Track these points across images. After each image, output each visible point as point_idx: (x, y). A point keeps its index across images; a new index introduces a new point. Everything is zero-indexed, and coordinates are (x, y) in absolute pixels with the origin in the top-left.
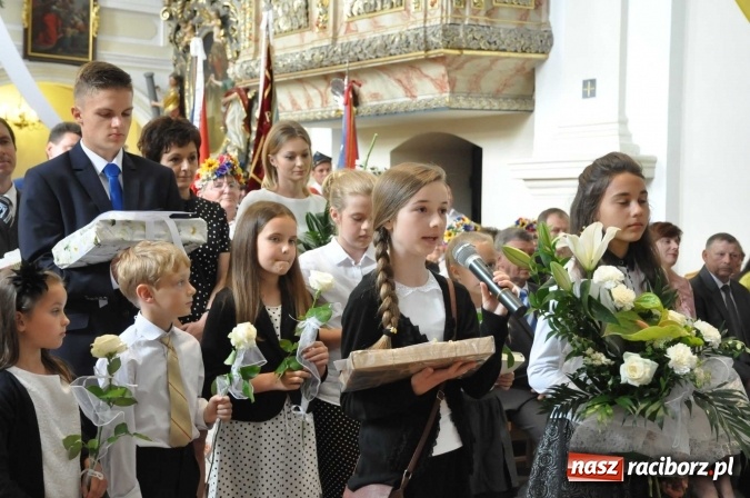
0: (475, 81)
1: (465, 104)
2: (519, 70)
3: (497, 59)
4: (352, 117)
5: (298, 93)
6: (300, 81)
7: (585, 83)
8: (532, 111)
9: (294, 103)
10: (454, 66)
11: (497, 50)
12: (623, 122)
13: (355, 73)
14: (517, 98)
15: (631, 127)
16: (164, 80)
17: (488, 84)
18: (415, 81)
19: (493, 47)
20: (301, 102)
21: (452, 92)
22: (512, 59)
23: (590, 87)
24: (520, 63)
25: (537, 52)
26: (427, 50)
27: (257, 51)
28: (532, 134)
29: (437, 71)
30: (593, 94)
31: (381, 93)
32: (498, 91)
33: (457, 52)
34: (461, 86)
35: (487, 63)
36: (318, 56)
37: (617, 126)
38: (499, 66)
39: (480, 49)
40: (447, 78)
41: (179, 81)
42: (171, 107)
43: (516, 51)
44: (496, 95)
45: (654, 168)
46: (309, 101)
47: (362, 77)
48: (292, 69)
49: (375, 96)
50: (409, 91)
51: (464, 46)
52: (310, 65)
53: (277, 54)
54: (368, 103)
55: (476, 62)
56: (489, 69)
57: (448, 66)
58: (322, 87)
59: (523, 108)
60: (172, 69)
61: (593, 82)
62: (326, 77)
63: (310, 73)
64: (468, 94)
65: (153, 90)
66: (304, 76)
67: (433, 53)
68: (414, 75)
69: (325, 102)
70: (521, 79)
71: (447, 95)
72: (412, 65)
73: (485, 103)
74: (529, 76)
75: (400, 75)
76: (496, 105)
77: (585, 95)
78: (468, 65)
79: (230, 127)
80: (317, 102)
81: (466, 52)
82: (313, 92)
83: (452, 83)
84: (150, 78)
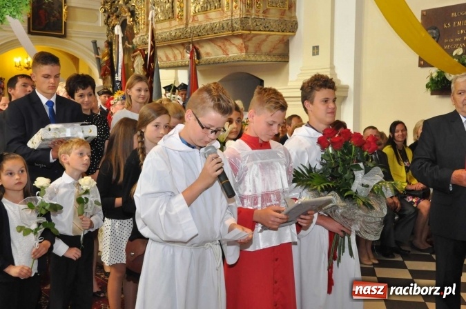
0: (259, 46)
1: (253, 59)
2: (280, 41)
3: (269, 35)
4: (194, 64)
5: (169, 52)
6: (170, 46)
7: (314, 47)
8: (288, 62)
9: (167, 57)
10: (247, 39)
11: (269, 31)
12: (332, 67)
13: (198, 42)
14: (280, 55)
15: (337, 71)
17: (265, 48)
18: (228, 47)
19: (267, 29)
20: (171, 56)
21: (247, 52)
22: (276, 36)
23: (316, 50)
24: (281, 37)
25: (290, 32)
26: (233, 31)
27: (147, 30)
28: (288, 73)
29: (239, 42)
30: (318, 54)
31: (210, 52)
32: (270, 52)
33: (248, 32)
34: (251, 49)
35: (264, 37)
36: (179, 34)
37: (329, 70)
38: (270, 39)
39: (260, 30)
40: (243, 45)
42: (106, 58)
43: (279, 31)
44: (269, 54)
45: (347, 91)
46: (175, 57)
47: (201, 44)
48: (165, 40)
49: (208, 54)
50: (225, 52)
51: (252, 29)
52: (174, 38)
53: (157, 32)
54: (204, 58)
55: (258, 37)
56: (265, 40)
57: (244, 39)
58: (181, 49)
59: (283, 60)
61: (317, 47)
62: (183, 44)
63: (174, 42)
64: (255, 54)
65: (96, 49)
66: (171, 43)
67: (236, 33)
68: (227, 43)
69: (183, 57)
70: (282, 46)
71: (244, 54)
72: (226, 39)
73: (263, 58)
74: (286, 44)
75: (220, 44)
76: (269, 59)
77: (314, 54)
78: (254, 39)
79: (136, 69)
80: (179, 57)
81: (253, 32)
82: (176, 52)
83: (247, 48)
84: (95, 43)
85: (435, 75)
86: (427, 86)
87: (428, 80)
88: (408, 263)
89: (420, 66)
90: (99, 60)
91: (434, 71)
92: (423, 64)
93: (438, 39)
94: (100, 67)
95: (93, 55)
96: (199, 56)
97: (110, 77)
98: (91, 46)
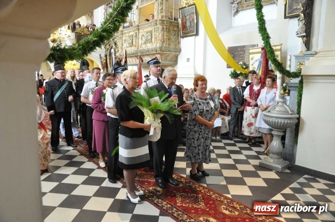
0: (166, 58)
1: (164, 62)
2: (175, 56)
4: (140, 64)
5: (130, 59)
6: (131, 57)
8: (177, 64)
9: (129, 61)
10: (162, 55)
11: (170, 52)
12: (194, 67)
13: (142, 55)
14: (174, 61)
15: (196, 68)
16: (103, 56)
17: (169, 58)
20: (131, 61)
22: (173, 54)
23: (188, 59)
24: (175, 54)
25: (178, 52)
26: (156, 51)
27: (122, 51)
28: (177, 68)
30: (189, 61)
33: (162, 52)
34: (163, 59)
38: (171, 55)
39: (167, 52)
40: (160, 57)
41: (106, 56)
42: (104, 61)
43: (174, 52)
44: (170, 61)
46: (133, 61)
48: (129, 54)
49: (146, 60)
52: (133, 54)
54: (144, 61)
55: (166, 54)
56: (169, 55)
57: (160, 55)
58: (135, 58)
59: (175, 63)
60: (104, 53)
62: (136, 56)
65: (101, 58)
67: (158, 52)
69: (136, 61)
70: (175, 58)
72: (153, 54)
73: (168, 62)
74: (177, 57)
75: (151, 56)
76: (170, 63)
77: (187, 61)
80: (134, 61)
81: (164, 52)
82: (133, 59)
84: (100, 55)
85: (233, 71)
86: (230, 75)
87: (230, 73)
88: (223, 140)
89: (227, 67)
90: (102, 62)
91: (232, 70)
92: (229, 67)
93: (234, 58)
94: (102, 65)
95: (100, 60)
96: (142, 61)
97: (106, 69)
98: (99, 56)
